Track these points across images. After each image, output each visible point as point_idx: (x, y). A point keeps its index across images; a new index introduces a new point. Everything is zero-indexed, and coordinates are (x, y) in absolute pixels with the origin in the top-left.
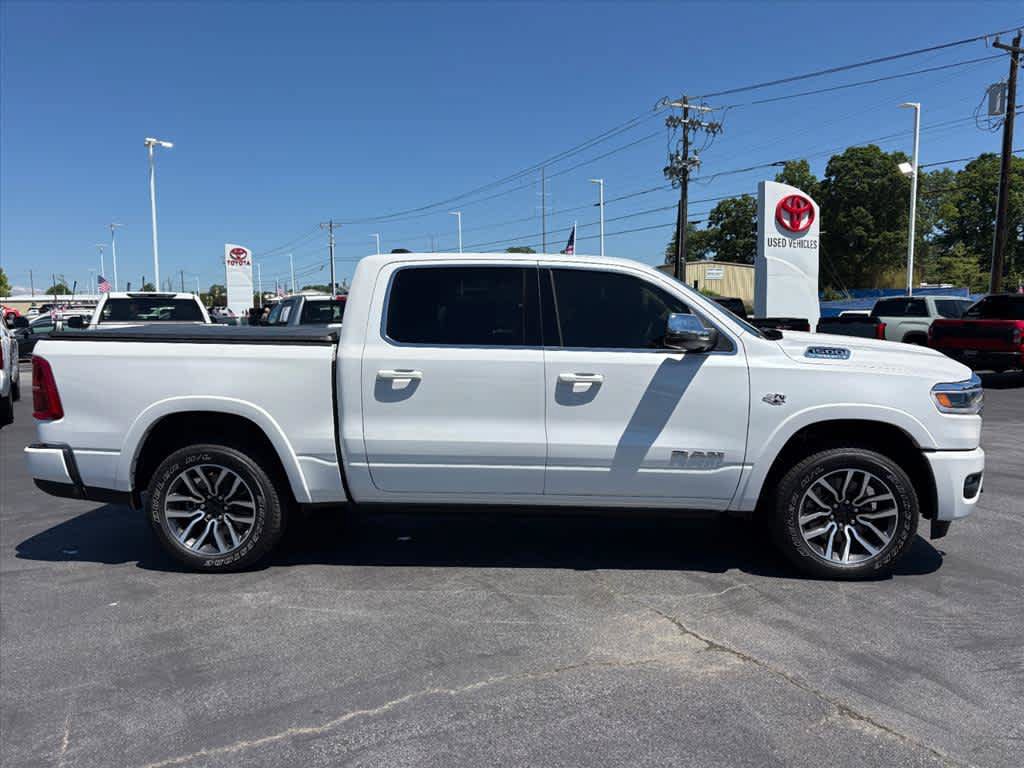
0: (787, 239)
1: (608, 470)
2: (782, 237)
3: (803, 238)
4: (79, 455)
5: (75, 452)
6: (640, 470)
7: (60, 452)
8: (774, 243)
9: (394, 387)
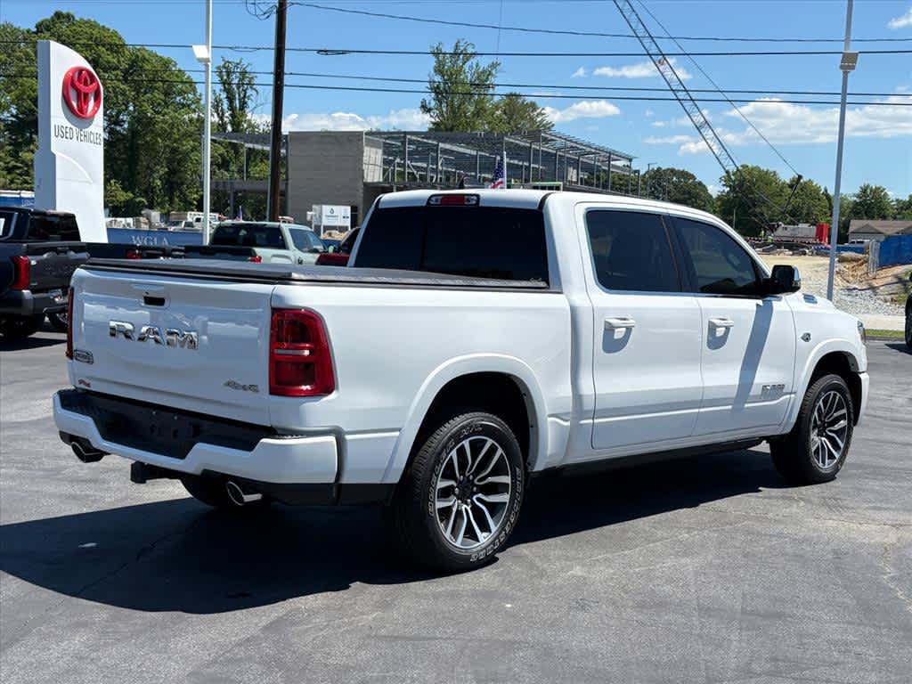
0: (74, 128)
1: (730, 407)
2: (69, 125)
3: (89, 130)
4: (351, 440)
5: (348, 437)
6: (746, 405)
7: (332, 439)
8: (63, 134)
9: (616, 337)
